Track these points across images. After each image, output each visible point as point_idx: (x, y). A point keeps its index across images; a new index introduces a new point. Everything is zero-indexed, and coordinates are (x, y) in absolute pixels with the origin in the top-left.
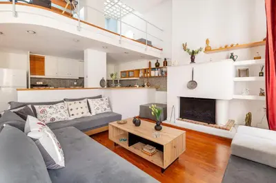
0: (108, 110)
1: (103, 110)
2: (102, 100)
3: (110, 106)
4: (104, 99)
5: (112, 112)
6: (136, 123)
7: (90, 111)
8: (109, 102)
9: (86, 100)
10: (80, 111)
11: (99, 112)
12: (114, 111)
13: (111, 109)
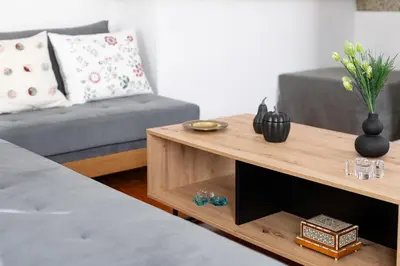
0: (140, 86)
1: (117, 83)
2: (112, 42)
3: (145, 67)
4: (121, 37)
5: (155, 97)
6: (270, 128)
7: (62, 87)
8: (143, 52)
9: (42, 38)
10: (21, 82)
11: (102, 91)
12: (162, 92)
13: (152, 83)
